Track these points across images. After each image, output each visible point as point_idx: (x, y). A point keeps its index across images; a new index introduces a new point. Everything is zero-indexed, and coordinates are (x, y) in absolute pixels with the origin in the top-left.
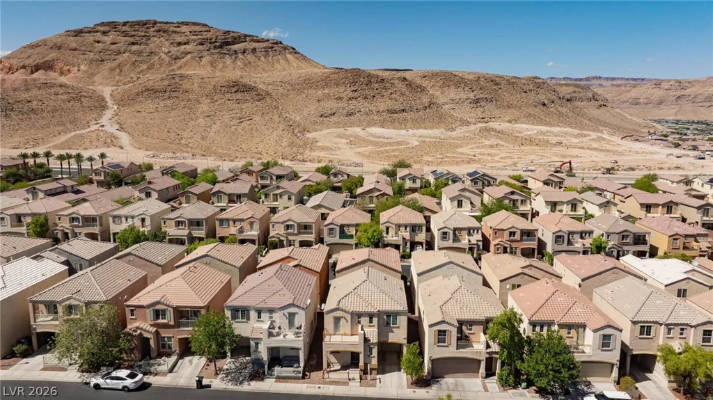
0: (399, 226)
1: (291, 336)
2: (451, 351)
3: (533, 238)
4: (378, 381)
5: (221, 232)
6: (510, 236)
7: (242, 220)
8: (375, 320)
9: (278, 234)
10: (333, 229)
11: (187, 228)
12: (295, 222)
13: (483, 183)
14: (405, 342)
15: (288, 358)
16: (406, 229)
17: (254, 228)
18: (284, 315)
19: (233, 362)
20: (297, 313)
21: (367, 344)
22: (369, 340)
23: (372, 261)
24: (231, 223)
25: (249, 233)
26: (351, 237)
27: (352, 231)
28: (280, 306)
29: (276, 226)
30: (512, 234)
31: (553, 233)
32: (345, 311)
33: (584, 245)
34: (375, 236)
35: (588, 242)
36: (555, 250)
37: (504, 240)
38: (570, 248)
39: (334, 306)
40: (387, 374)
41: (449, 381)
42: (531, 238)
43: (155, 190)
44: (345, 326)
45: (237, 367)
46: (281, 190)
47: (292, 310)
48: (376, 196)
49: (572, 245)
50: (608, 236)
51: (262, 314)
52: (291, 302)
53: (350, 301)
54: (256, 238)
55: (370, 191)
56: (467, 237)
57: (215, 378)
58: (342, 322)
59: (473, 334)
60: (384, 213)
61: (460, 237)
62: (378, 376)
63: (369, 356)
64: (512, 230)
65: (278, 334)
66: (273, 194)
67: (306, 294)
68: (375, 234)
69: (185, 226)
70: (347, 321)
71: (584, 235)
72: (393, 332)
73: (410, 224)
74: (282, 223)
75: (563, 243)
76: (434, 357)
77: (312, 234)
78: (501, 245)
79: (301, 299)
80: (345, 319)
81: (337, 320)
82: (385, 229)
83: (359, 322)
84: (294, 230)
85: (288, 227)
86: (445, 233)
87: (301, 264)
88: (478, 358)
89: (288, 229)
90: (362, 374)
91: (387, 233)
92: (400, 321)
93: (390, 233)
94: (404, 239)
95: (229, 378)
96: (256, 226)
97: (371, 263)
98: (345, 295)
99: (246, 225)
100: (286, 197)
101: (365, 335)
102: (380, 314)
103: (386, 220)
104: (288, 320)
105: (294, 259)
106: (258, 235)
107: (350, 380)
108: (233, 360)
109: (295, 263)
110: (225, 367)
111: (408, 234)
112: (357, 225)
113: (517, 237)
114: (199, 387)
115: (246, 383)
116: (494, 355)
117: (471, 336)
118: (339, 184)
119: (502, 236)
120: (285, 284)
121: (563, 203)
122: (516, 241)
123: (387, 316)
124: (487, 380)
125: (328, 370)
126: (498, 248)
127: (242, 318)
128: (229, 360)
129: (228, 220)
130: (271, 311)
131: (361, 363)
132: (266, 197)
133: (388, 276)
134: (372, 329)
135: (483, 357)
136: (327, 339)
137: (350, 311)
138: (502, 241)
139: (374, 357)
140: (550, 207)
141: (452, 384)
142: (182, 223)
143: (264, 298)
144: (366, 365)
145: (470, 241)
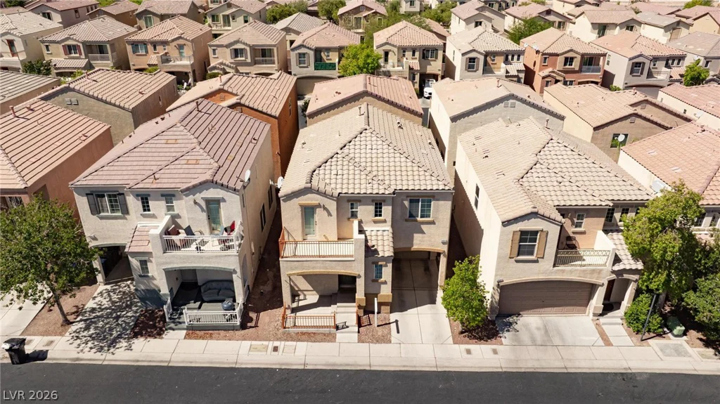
0: (403, 50)
1: (213, 246)
2: (543, 269)
3: (595, 67)
4: (393, 326)
5: (134, 60)
6: (565, 65)
7: (165, 43)
8: (387, 211)
9: (221, 64)
10: (304, 54)
11: (83, 56)
12: (246, 44)
13: (500, 5)
14: (445, 248)
15: (214, 284)
16: (414, 55)
17: (184, 54)
18: (195, 203)
19: (108, 292)
20: (224, 200)
21: (371, 259)
22: (376, 252)
23: (371, 95)
24: (150, 47)
25: (178, 63)
26: (332, 66)
27: (334, 58)
28: (184, 186)
29: (219, 50)
30: (569, 61)
31: (630, 59)
32: (324, 194)
33: (671, 77)
34: (368, 64)
35: (676, 72)
36: (629, 85)
37: (556, 71)
38: (651, 81)
39: (301, 184)
40: (410, 311)
41: (530, 321)
42: (592, 67)
43: (55, 10)
44: (326, 224)
45: (113, 303)
46: (234, 10)
47: (213, 193)
48: (365, 17)
49: (653, 77)
50: (707, 62)
51: (151, 203)
52: (208, 176)
53: (334, 172)
54: (189, 70)
55: (357, 10)
56: (503, 65)
57: (61, 334)
58: (319, 215)
59: (584, 233)
60: (380, 33)
61: (492, 66)
62: (394, 316)
63: (375, 281)
64: (570, 55)
65: (186, 244)
66: (224, 16)
67: (244, 159)
68: (369, 61)
69: (81, 54)
70: (330, 214)
71: (670, 62)
72: (423, 232)
73: (420, 47)
74: (227, 46)
75: (642, 73)
76: (507, 281)
77: (274, 63)
78: (553, 77)
79: (232, 169)
80: (325, 208)
81: (308, 213)
82: (382, 53)
83: (354, 215)
84: (247, 58)
85: (237, 53)
86: (472, 60)
87: (242, 102)
88: (594, 280)
89: (236, 56)
90: (361, 313)
91: (386, 60)
92: (437, 211)
93: (390, 61)
94: (411, 69)
95: (92, 331)
96: (188, 51)
97: (370, 98)
98: (322, 160)
99: (172, 50)
100: (241, 19)
101: (366, 241)
102: (397, 197)
103: (385, 41)
104: (204, 216)
105: (232, 93)
106: (192, 65)
107: (337, 328)
108: (109, 287)
109: (233, 100)
110: (91, 304)
111: (417, 61)
112: (340, 49)
113: (576, 65)
114: (16, 360)
115: (124, 344)
116: (626, 276)
117: (578, 237)
118: (315, 8)
119: (554, 65)
120: (201, 139)
121: (615, 25)
122: (573, 72)
123: (411, 201)
124: (602, 320)
125: (295, 305)
126: (548, 82)
127: (113, 211)
128: (101, 287)
129: (144, 43)
130: (169, 196)
131: (360, 294)
132: (213, 21)
133: (402, 121)
134: (381, 227)
135: (604, 280)
136: (287, 251)
137: (336, 194)
138: (553, 72)
139: (385, 283)
140: (597, 31)
141: (538, 329)
142: (75, 50)
143: (155, 169)
144: (370, 297)
145: (507, 72)
